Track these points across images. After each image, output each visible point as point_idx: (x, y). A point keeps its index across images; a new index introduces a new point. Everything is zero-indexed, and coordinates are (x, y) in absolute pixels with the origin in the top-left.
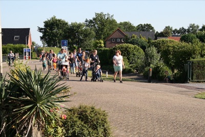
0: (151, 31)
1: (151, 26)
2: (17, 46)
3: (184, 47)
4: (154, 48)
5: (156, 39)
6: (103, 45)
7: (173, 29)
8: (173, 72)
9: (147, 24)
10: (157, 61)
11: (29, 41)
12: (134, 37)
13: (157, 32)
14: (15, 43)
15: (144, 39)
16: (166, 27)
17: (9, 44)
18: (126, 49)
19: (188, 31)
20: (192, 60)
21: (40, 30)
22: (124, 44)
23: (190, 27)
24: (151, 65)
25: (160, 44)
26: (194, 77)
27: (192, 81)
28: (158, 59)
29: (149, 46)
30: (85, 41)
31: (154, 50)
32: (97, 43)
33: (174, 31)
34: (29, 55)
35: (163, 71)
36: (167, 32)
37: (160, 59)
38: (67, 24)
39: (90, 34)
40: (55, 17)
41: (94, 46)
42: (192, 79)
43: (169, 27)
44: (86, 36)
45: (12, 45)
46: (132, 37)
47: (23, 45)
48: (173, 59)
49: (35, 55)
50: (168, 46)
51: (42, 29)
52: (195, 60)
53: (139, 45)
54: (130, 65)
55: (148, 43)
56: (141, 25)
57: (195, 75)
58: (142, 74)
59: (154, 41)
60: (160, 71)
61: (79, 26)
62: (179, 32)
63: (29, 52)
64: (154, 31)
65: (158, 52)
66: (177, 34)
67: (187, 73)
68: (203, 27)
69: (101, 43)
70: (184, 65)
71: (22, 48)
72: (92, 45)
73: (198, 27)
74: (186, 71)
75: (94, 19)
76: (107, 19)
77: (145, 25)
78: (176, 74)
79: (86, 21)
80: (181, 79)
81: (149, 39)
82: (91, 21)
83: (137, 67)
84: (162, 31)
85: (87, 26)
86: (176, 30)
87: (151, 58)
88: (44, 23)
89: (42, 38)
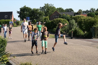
0: (72, 12)
1: (72, 10)
2: (6, 20)
3: (90, 19)
4: (74, 20)
5: (75, 15)
6: (49, 19)
7: (83, 11)
8: (84, 33)
9: (70, 9)
10: (76, 27)
11: (12, 18)
12: (64, 15)
13: (75, 12)
14: (5, 19)
15: (68, 16)
16: (79, 10)
17: (2, 20)
18: (59, 21)
19: (90, 11)
20: (94, 26)
21: (18, 12)
22: (58, 19)
23: (91, 9)
24: (73, 29)
25: (77, 18)
26: (96, 35)
27: (95, 38)
28: (76, 26)
29: (71, 19)
30: (40, 17)
31: (74, 21)
32: (46, 18)
33: (83, 12)
34: (12, 25)
35: (79, 32)
36: (80, 12)
37: (77, 26)
38: (31, 9)
39: (42, 14)
40: (25, 6)
41: (44, 20)
42: (95, 36)
43: (81, 10)
44: (40, 15)
45: (4, 20)
46: (63, 15)
47: (9, 20)
48: (84, 26)
49: (15, 25)
50: (81, 19)
51: (19, 12)
52: (96, 26)
53: (66, 19)
54: (62, 29)
55: (71, 17)
56: (67, 9)
57: (96, 34)
58: (68, 34)
59: (74, 17)
60: (77, 32)
61: (37, 10)
62: (85, 12)
63: (12, 23)
64: (73, 12)
65: (76, 22)
66: (84, 13)
67: (92, 33)
68: (97, 9)
69: (47, 18)
70: (90, 29)
71: (9, 21)
72: (43, 19)
73: (95, 9)
74: (91, 32)
75: (44, 7)
76: (51, 6)
77: (69, 9)
78: (86, 34)
79: (40, 8)
80: (89, 36)
81: (71, 16)
82: (43, 8)
83: (65, 30)
84: (77, 12)
85: (41, 10)
86: (84, 11)
87: (72, 25)
88: (20, 9)
89: (19, 16)
